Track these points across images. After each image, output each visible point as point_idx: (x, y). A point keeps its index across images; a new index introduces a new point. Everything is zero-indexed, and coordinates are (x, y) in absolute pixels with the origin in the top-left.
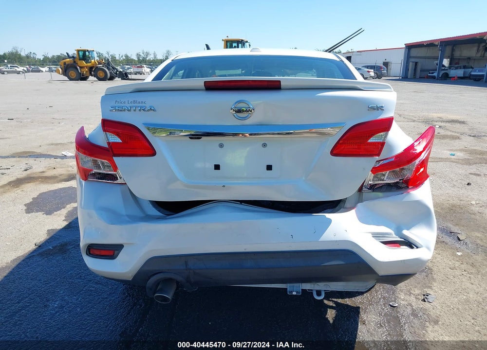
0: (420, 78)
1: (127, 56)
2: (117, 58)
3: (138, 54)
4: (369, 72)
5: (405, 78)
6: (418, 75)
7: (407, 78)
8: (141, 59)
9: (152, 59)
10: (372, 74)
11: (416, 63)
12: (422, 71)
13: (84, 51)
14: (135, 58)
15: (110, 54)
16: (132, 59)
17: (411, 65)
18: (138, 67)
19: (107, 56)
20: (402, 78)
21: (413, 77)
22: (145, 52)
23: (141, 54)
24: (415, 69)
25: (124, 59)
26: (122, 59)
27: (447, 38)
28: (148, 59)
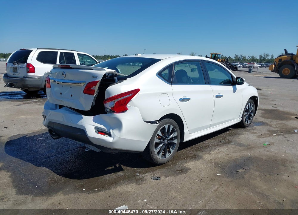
1: (253, 57)
2: (247, 58)
3: (260, 56)
8: (262, 59)
9: (270, 59)
13: (215, 54)
14: (258, 58)
15: (243, 56)
16: (256, 59)
18: (251, 64)
19: (240, 57)
22: (266, 54)
23: (263, 56)
25: (251, 59)
26: (249, 58)
28: (267, 59)
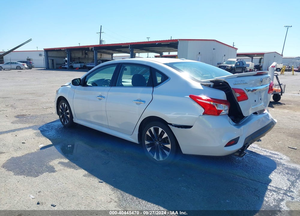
0: (57, 68)
4: (24, 65)
5: (48, 68)
6: (55, 67)
7: (49, 68)
10: (26, 66)
11: (53, 60)
12: (57, 64)
17: (50, 61)
20: (46, 68)
21: (52, 68)
24: (53, 64)
27: (70, 47)
